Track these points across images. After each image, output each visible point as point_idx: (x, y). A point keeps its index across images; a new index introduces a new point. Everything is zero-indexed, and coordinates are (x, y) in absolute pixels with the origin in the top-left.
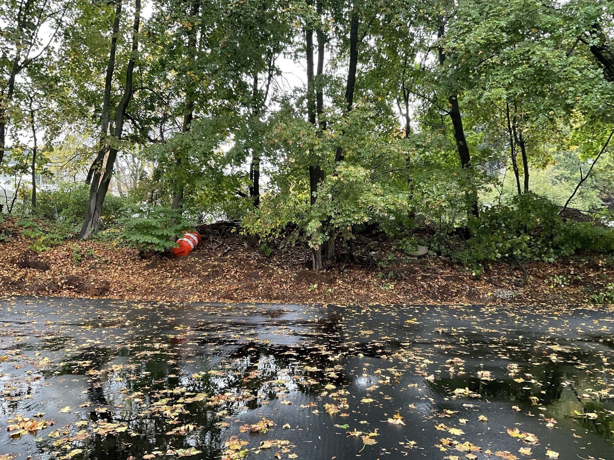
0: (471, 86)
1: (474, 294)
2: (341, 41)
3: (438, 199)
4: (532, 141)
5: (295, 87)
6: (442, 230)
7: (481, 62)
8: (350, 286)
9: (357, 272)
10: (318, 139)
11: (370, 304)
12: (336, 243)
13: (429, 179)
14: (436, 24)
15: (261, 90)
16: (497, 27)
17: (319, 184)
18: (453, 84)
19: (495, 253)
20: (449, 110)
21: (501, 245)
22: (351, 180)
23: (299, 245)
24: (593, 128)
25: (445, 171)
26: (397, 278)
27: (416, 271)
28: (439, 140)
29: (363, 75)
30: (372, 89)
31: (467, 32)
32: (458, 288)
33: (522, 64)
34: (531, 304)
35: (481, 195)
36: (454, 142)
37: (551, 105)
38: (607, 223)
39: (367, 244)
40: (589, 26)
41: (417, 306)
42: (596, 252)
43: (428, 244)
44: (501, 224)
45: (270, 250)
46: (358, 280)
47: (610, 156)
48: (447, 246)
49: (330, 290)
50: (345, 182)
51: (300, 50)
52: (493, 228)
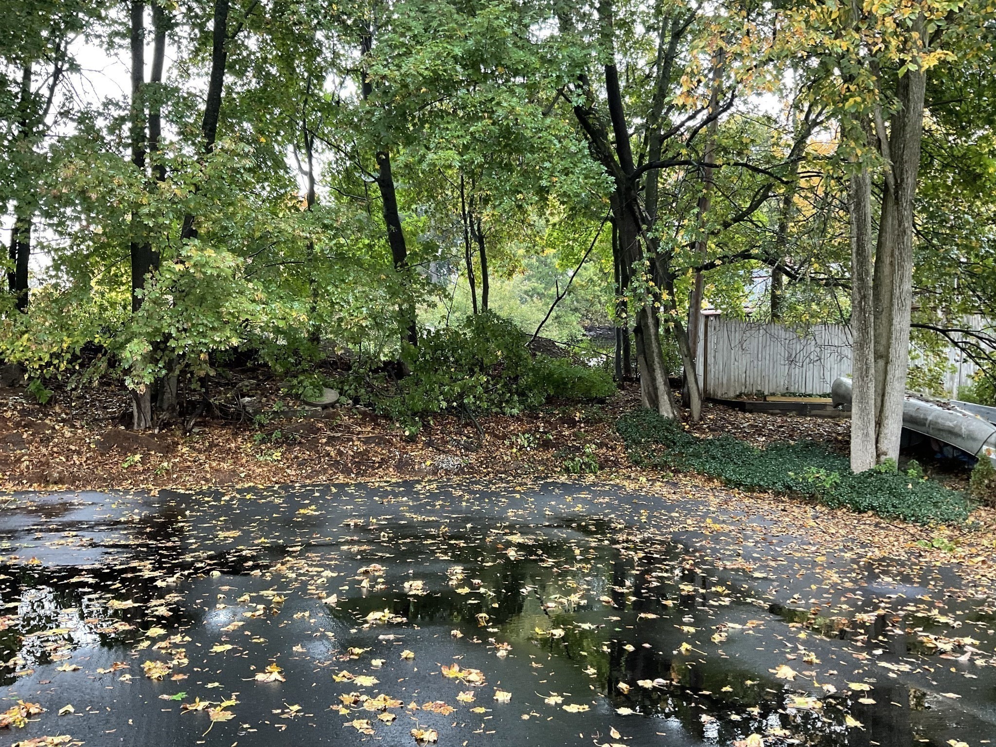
0: (409, 141)
1: (407, 463)
2: (197, 31)
3: (355, 314)
4: (494, 236)
5: (106, 98)
6: (362, 364)
7: (425, 106)
8: (202, 457)
9: (216, 431)
10: (148, 195)
11: (238, 487)
12: (179, 382)
13: (343, 281)
14: (358, 32)
15: (37, 94)
16: (448, 54)
17: (148, 276)
18: (383, 134)
19: (439, 401)
20: (377, 175)
21: (446, 388)
22: (209, 272)
23: (109, 385)
24: (574, 224)
25: (367, 270)
26: (287, 442)
27: (319, 429)
28: (359, 221)
29: (235, 96)
30: (249, 120)
31: (405, 54)
32: (383, 454)
33: (483, 118)
34: (485, 476)
35: (421, 311)
36: (384, 227)
37: (521, 185)
38: (588, 360)
39: (236, 383)
40: (573, 76)
41: (318, 486)
42: (573, 401)
43: (340, 386)
44: (448, 358)
45: (48, 393)
46: (218, 445)
47: (595, 266)
48: (369, 389)
49: (165, 464)
50: (198, 275)
51: (117, 34)
52: (436, 363)
